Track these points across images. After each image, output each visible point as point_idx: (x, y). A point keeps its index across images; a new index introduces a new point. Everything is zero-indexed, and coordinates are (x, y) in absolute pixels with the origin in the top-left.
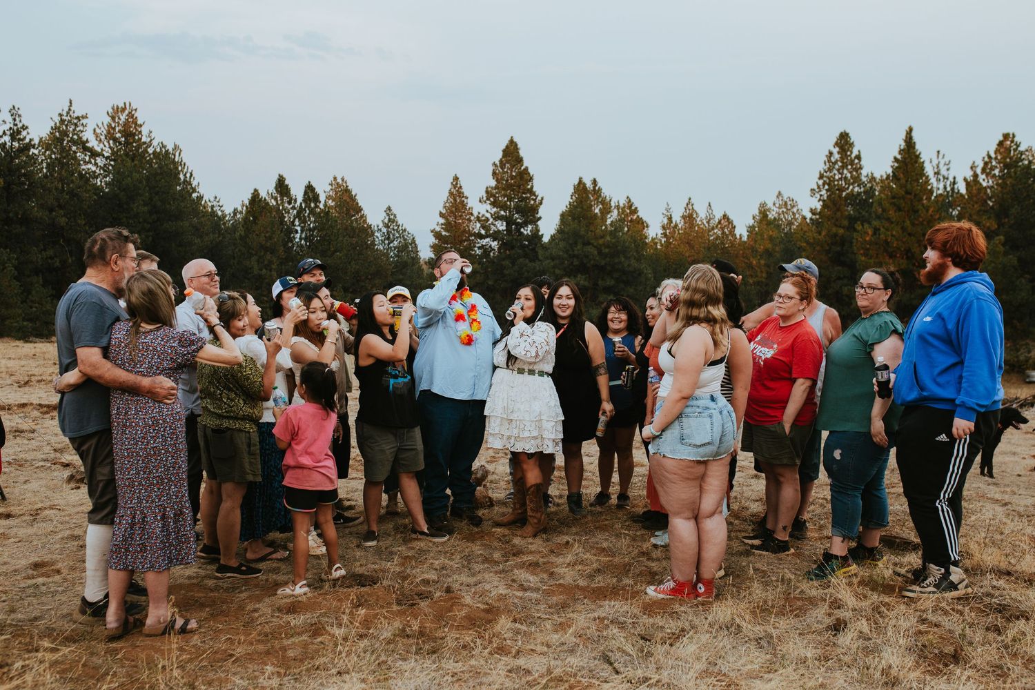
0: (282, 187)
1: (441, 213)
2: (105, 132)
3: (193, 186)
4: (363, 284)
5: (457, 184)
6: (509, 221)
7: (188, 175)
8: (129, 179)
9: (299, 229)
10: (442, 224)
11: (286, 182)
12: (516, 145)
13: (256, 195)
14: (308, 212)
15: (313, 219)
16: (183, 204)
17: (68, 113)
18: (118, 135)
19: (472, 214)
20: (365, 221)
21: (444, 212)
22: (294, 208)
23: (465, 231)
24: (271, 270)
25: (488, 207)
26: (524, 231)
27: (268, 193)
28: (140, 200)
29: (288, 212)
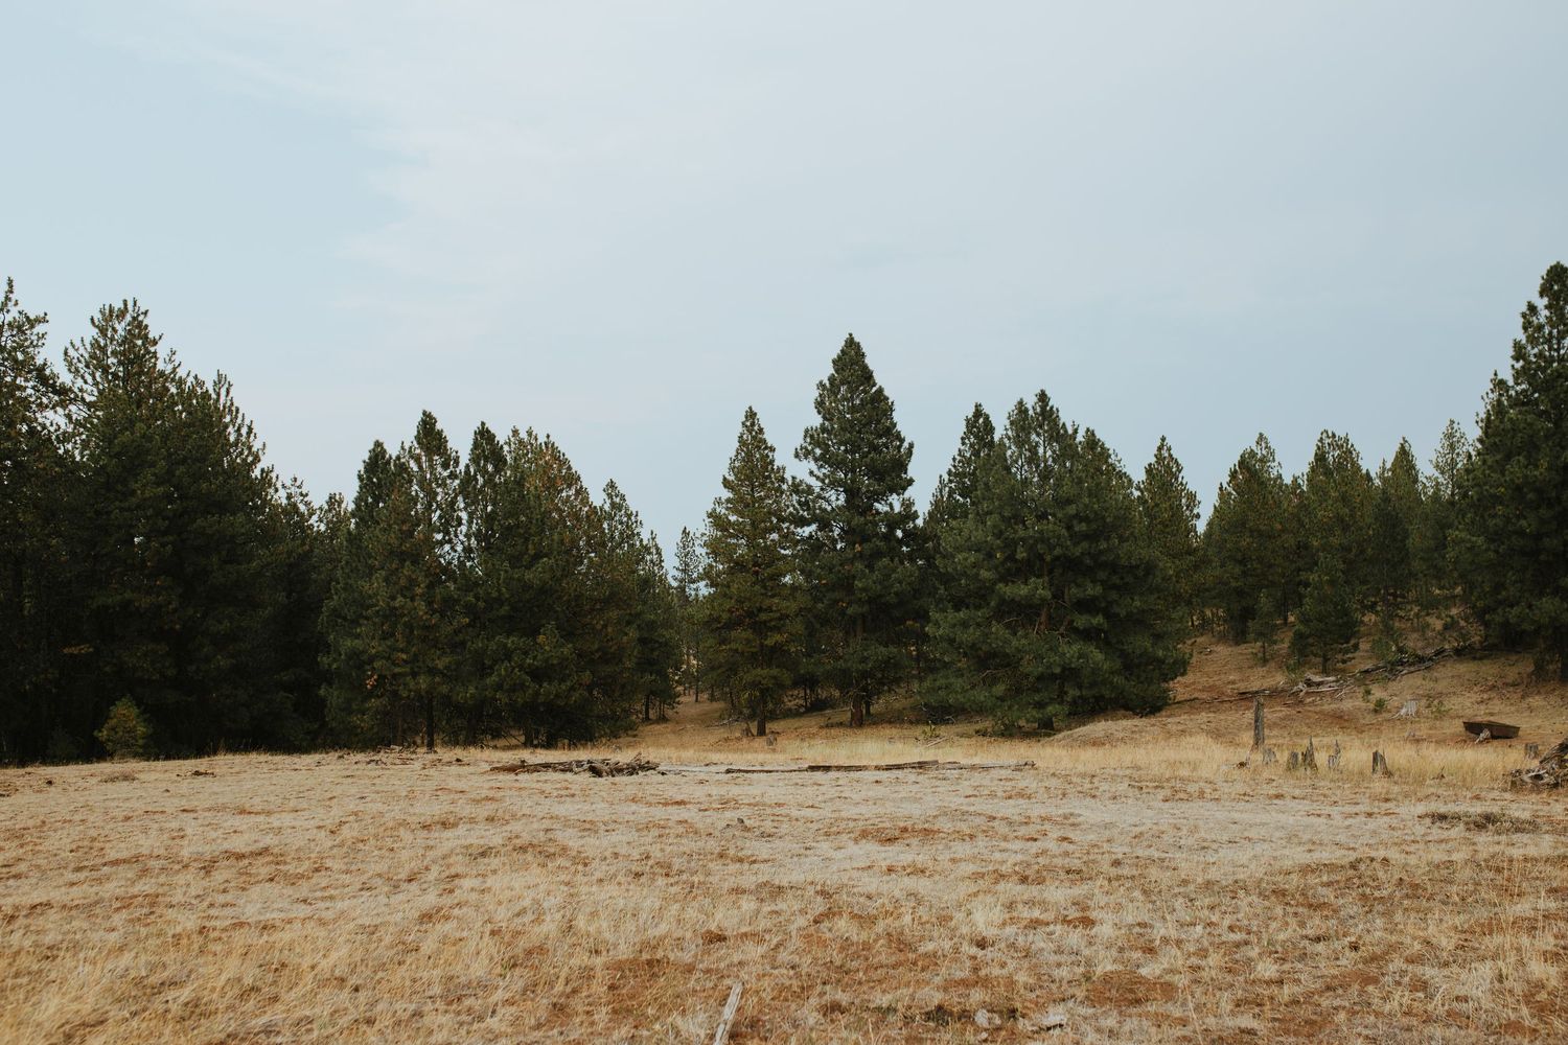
0: (430, 435)
1: (725, 479)
2: (87, 356)
3: (254, 449)
4: (588, 620)
5: (753, 424)
6: (852, 493)
7: (244, 431)
9: (464, 516)
10: (728, 501)
11: (438, 426)
12: (858, 346)
14: (481, 481)
15: (491, 496)
17: (4, 306)
18: (112, 361)
19: (783, 480)
20: (585, 501)
21: (730, 478)
22: (453, 476)
23: (770, 513)
24: (413, 599)
25: (813, 466)
26: (881, 507)
27: (403, 448)
28: (148, 475)
29: (444, 485)
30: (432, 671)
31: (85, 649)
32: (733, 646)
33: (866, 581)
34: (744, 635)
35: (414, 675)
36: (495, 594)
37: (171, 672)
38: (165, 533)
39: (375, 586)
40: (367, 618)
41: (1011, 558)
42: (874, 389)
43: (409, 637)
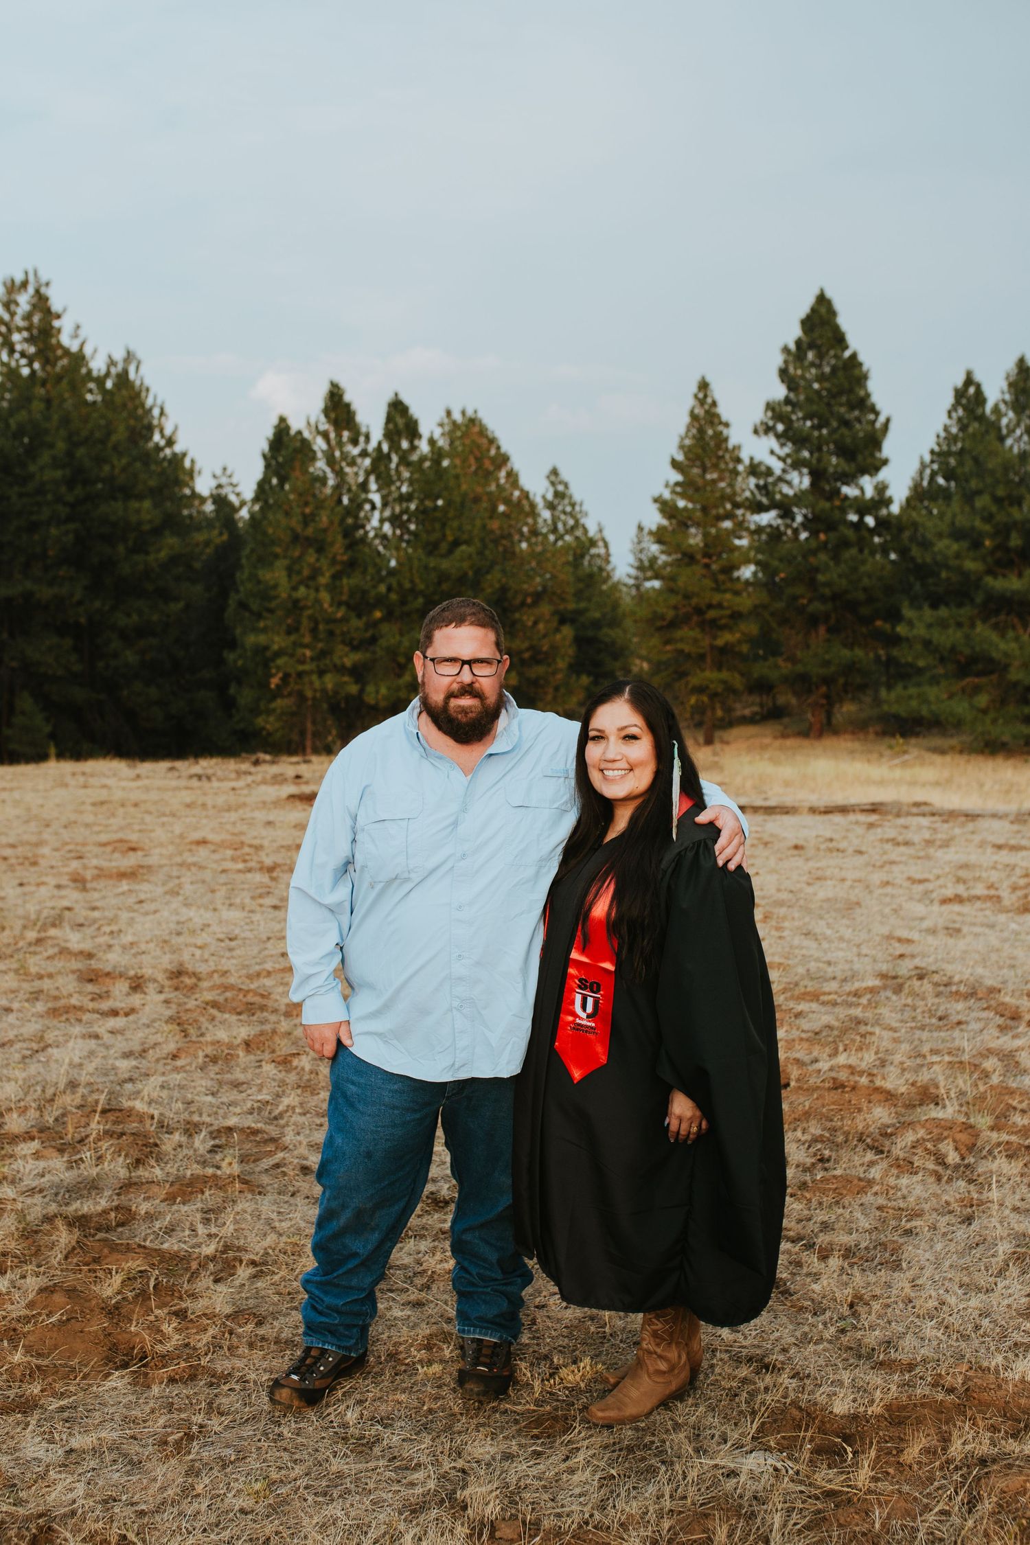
0: (338, 407)
1: (674, 458)
5: (706, 396)
6: (820, 474)
10: (677, 484)
11: (347, 399)
12: (831, 304)
13: (282, 429)
14: (395, 459)
15: (406, 474)
19: (738, 460)
20: (516, 484)
21: (680, 457)
22: (364, 454)
23: (724, 498)
24: (317, 590)
25: (771, 442)
26: (849, 491)
27: (309, 423)
28: (45, 457)
29: (352, 463)
30: (340, 669)
32: (680, 646)
33: (832, 575)
34: (691, 634)
35: (321, 673)
36: (407, 585)
38: (69, 519)
39: (276, 575)
40: (271, 611)
41: (1002, 547)
42: (847, 354)
43: (314, 631)
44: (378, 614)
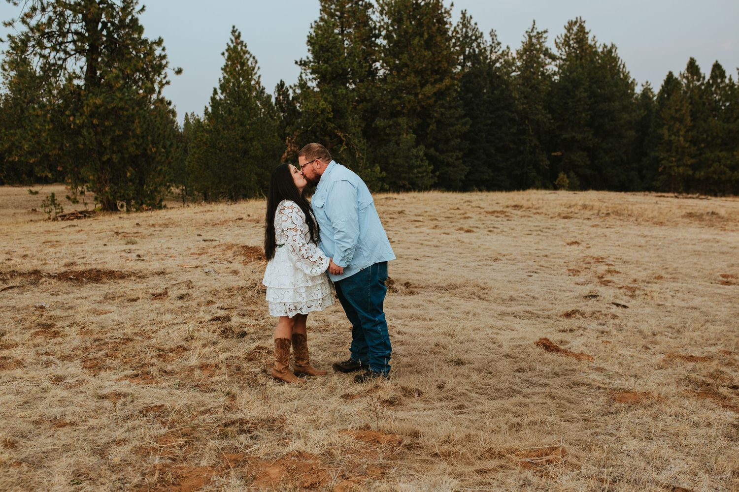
0: (693, 67)
2: (563, 41)
7: (622, 66)
8: (575, 73)
11: (697, 63)
13: (670, 75)
14: (715, 86)
15: (718, 92)
16: (615, 89)
17: (532, 30)
18: (571, 42)
22: (702, 84)
24: (679, 136)
27: (680, 74)
28: (582, 88)
30: (687, 165)
31: (559, 153)
35: (678, 166)
36: (715, 134)
37: (588, 163)
38: (589, 110)
39: (664, 131)
40: (661, 144)
43: (677, 151)
44: (703, 145)
